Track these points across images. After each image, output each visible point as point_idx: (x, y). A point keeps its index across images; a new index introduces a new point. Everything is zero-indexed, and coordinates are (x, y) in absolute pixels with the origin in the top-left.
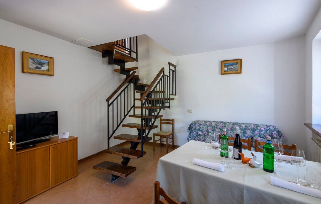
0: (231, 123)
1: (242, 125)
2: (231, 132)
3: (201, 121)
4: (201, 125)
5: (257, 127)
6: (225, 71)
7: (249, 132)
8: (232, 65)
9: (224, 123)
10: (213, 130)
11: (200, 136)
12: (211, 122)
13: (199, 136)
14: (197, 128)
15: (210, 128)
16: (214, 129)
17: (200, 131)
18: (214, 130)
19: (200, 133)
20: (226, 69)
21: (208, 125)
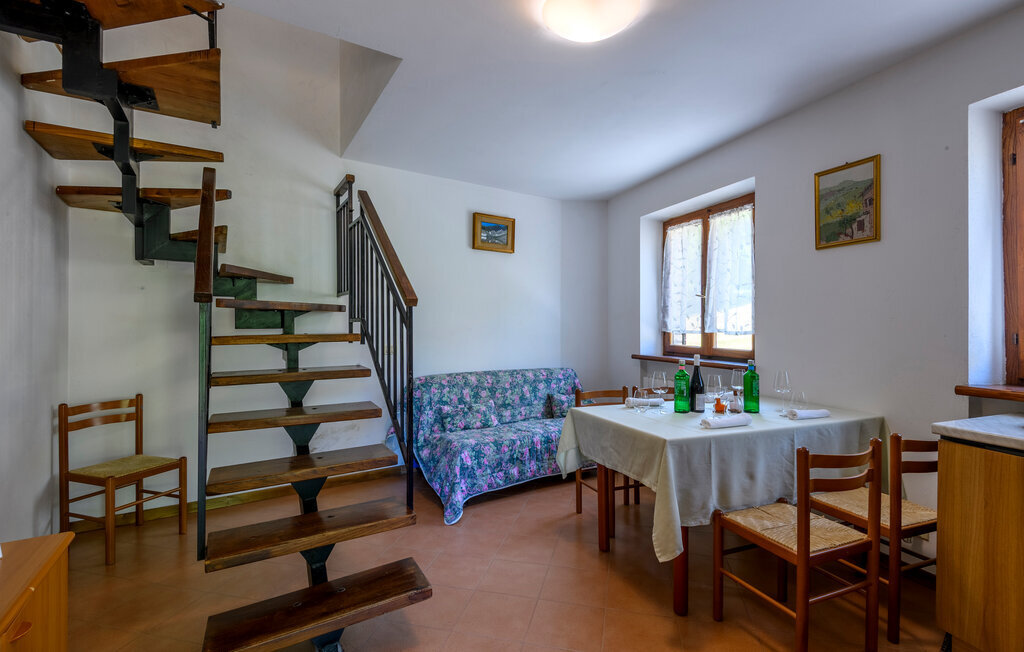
0: (506, 372)
1: (527, 374)
2: (512, 394)
3: (441, 377)
4: (443, 386)
5: (551, 373)
6: (483, 241)
7: (542, 386)
8: (497, 228)
9: (493, 374)
10: (474, 396)
11: (452, 419)
12: (464, 376)
13: (449, 419)
14: (436, 399)
15: (467, 391)
16: (477, 393)
17: (446, 403)
18: (476, 396)
19: (447, 409)
20: (484, 236)
21: (462, 383)
